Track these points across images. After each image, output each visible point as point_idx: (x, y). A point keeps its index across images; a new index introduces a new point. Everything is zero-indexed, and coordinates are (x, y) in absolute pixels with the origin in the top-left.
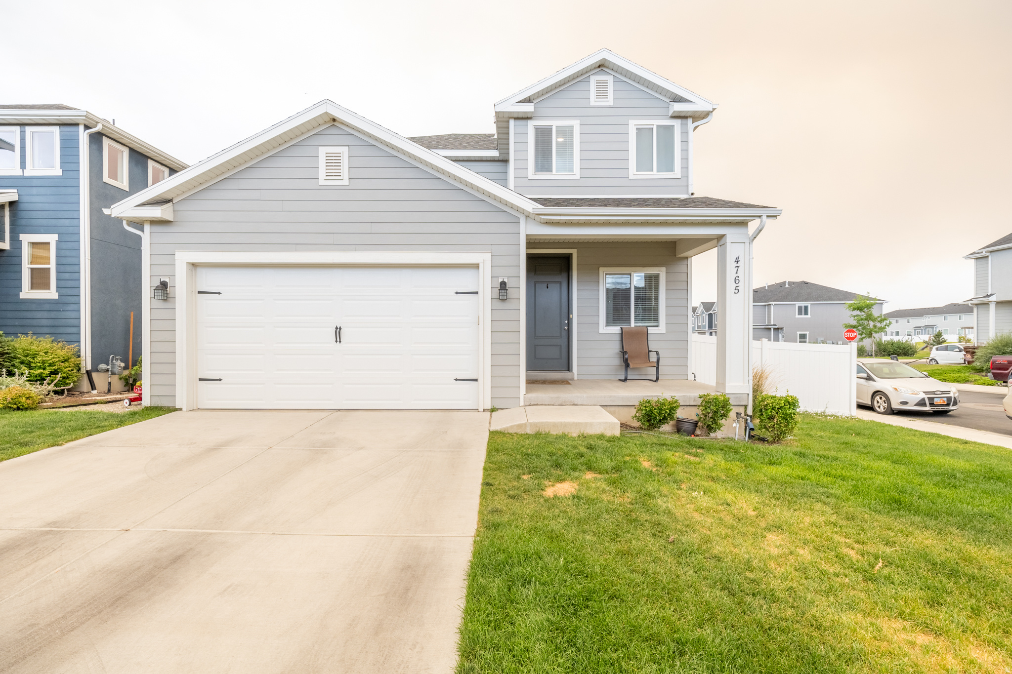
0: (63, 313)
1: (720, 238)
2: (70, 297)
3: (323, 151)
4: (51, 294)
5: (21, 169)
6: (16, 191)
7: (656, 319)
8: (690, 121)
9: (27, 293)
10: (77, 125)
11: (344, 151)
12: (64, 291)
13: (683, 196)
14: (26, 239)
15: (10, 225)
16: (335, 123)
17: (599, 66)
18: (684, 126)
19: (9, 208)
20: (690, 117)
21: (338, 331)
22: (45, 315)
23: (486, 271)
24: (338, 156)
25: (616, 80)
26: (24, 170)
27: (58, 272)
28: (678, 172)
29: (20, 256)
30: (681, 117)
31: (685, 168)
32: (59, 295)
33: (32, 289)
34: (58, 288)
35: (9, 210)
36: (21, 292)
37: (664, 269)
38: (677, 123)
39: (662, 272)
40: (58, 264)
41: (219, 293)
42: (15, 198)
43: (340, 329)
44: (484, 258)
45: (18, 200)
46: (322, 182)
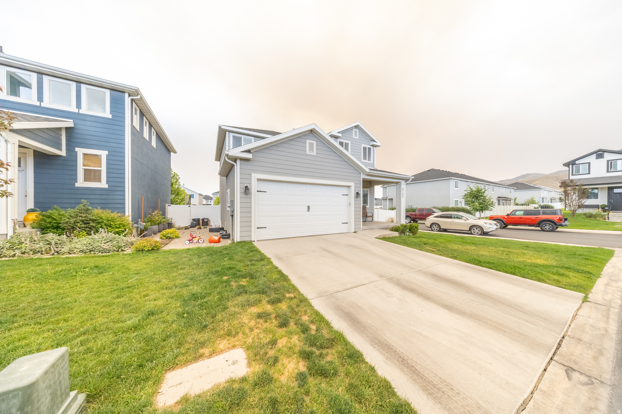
0: (112, 196)
1: (397, 183)
2: (117, 187)
3: (308, 141)
4: (103, 184)
5: (77, 108)
6: (72, 121)
7: (367, 204)
8: (374, 147)
9: (81, 183)
10: (124, 92)
11: (315, 143)
12: (113, 184)
13: (373, 168)
14: (80, 152)
15: (66, 141)
16: (312, 132)
17: (355, 126)
18: (373, 148)
19: (65, 130)
20: (375, 146)
21: (309, 207)
22: (97, 197)
23: (353, 188)
24: (313, 144)
25: (359, 132)
26: (80, 110)
27: (108, 173)
28: (372, 162)
29: (76, 161)
30: (373, 146)
31: (374, 161)
32: (108, 186)
33: (84, 181)
34: (108, 182)
35: (66, 132)
36: (77, 182)
37: (369, 189)
38: (372, 147)
39: (368, 190)
40: (108, 168)
41: (266, 192)
42: (72, 125)
43: (309, 206)
44: (352, 184)
45: (73, 126)
46: (307, 153)
